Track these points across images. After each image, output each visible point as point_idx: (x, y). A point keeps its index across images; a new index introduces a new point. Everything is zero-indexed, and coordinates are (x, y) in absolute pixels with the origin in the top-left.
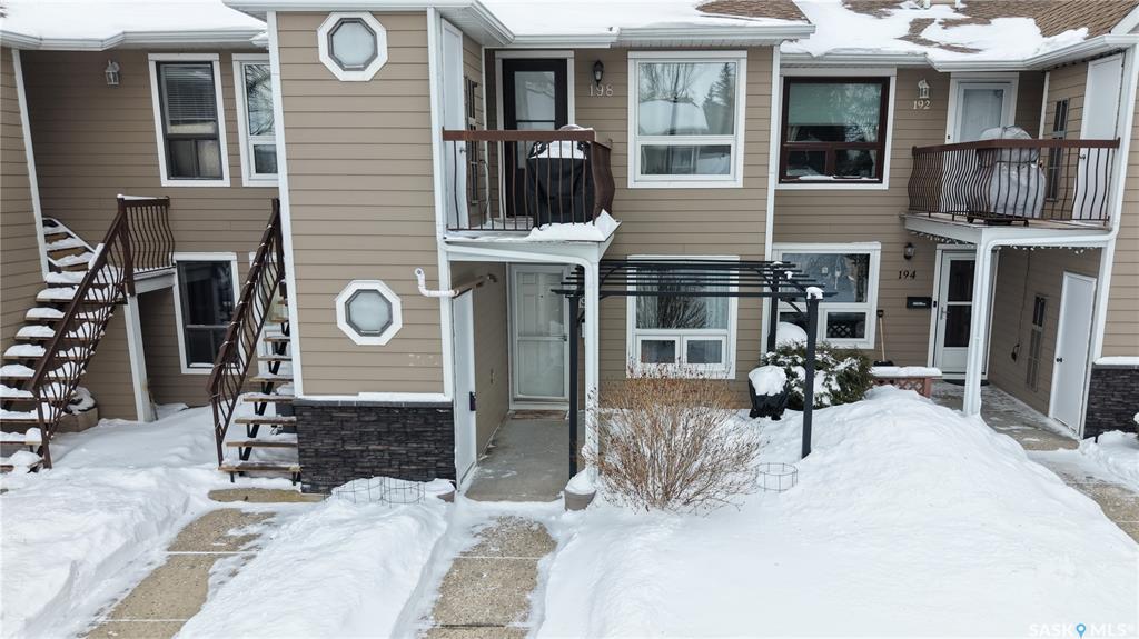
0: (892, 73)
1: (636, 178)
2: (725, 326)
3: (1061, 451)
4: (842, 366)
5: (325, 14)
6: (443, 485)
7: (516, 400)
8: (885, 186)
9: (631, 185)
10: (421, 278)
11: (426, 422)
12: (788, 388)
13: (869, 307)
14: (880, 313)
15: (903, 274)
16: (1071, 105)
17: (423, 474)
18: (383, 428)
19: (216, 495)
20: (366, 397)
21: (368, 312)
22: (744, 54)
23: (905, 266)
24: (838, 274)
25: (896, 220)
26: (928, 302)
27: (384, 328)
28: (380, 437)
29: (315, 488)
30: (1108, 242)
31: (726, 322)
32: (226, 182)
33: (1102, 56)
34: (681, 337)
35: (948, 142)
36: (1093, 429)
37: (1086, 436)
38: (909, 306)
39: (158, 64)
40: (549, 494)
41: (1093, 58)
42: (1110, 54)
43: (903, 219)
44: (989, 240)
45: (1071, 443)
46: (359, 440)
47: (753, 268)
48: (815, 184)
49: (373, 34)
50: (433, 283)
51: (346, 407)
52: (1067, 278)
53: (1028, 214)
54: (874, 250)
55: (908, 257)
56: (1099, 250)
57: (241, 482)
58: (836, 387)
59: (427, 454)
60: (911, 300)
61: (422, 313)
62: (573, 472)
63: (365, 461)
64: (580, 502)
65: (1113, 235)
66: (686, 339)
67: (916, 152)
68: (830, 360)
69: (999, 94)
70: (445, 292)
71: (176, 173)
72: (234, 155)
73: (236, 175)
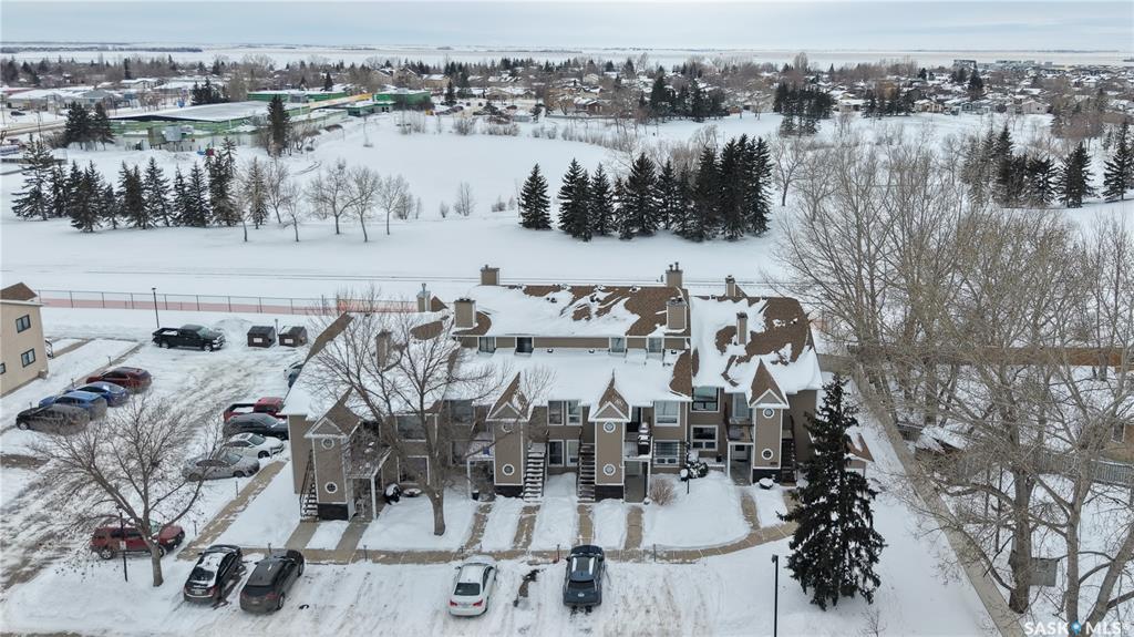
1: (656, 424)
2: (676, 455)
6: (622, 500)
13: (716, 441)
14: (719, 442)
17: (617, 498)
19: (578, 502)
21: (609, 470)
25: (722, 420)
27: (612, 472)
29: (597, 500)
32: (562, 425)
36: (752, 483)
37: (751, 485)
40: (642, 501)
45: (748, 486)
48: (701, 411)
50: (621, 465)
51: (605, 485)
54: (716, 427)
57: (582, 499)
59: (618, 494)
61: (619, 470)
62: (645, 496)
64: (647, 503)
65: (754, 443)
66: (667, 458)
68: (699, 465)
70: (623, 467)
71: (551, 423)
72: (565, 419)
73: (565, 423)
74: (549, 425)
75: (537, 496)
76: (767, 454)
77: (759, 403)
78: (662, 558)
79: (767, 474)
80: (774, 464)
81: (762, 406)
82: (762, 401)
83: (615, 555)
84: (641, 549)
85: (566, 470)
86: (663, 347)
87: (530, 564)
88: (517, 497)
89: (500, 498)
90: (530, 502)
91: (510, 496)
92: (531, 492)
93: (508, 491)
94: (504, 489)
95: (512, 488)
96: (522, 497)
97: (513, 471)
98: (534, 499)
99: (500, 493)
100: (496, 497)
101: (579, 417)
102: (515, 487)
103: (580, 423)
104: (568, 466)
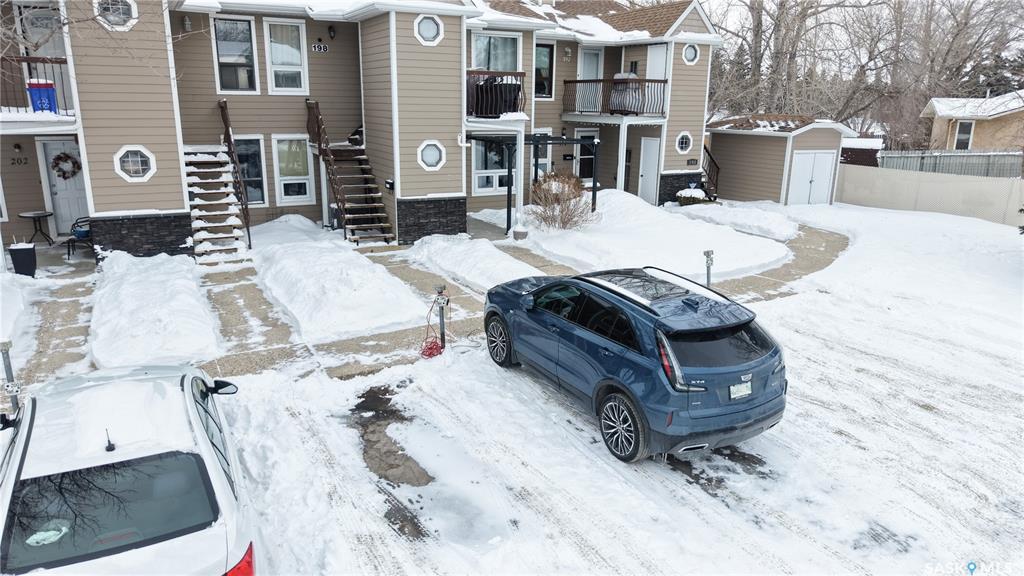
0: (554, 43)
5: (418, 14)
6: (466, 235)
8: (552, 99)
10: (459, 138)
11: (456, 207)
13: (548, 161)
14: (553, 163)
16: (639, 63)
17: (453, 232)
18: (436, 210)
20: (431, 196)
21: (432, 156)
22: (521, 34)
25: (557, 116)
26: (572, 157)
27: (437, 163)
28: (435, 215)
29: (405, 243)
30: (664, 123)
32: (258, 92)
33: (656, 44)
34: (497, 174)
35: (578, 79)
36: (662, 202)
37: (659, 205)
38: (565, 159)
39: (215, 19)
41: (651, 44)
42: (661, 43)
43: (561, 116)
44: (625, 122)
46: (427, 216)
49: (437, 25)
50: (461, 140)
51: (421, 201)
52: (643, 139)
54: (549, 131)
56: (660, 126)
59: (455, 222)
60: (565, 156)
61: (454, 154)
63: (429, 227)
65: (666, 120)
67: (566, 82)
69: (597, 55)
70: (465, 145)
71: (224, 87)
72: (263, 76)
73: (264, 88)
74: (219, 91)
75: (235, 250)
76: (684, 143)
77: (677, 31)
79: (683, 182)
80: (692, 162)
81: (683, 36)
82: (684, 27)
88: (172, 252)
89: (116, 258)
90: (216, 264)
91: (150, 253)
92: (213, 241)
93: (141, 234)
94: (128, 229)
95: (152, 223)
96: (190, 251)
97: (153, 170)
98: (223, 257)
99: (118, 244)
100: (103, 259)
101: (299, 73)
102: (166, 220)
103: (304, 90)
104: (278, 205)
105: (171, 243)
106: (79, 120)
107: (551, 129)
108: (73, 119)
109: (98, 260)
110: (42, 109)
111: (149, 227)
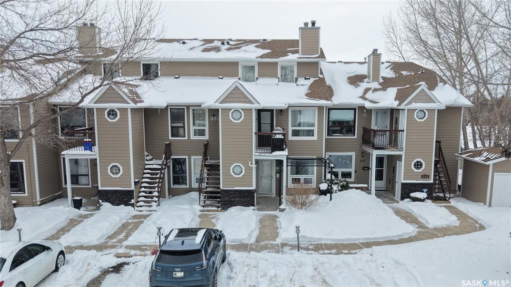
0: (357, 107)
1: (291, 138)
2: (313, 174)
3: (395, 204)
4: (342, 183)
6: (253, 207)
7: (259, 194)
8: (356, 137)
9: (289, 139)
10: (250, 163)
11: (249, 194)
12: (328, 188)
13: (352, 170)
14: (355, 171)
15: (361, 161)
17: (248, 205)
18: (239, 195)
19: (201, 211)
20: (236, 188)
21: (237, 170)
22: (317, 108)
23: (362, 158)
24: (344, 161)
25: (359, 146)
26: (368, 168)
27: (240, 174)
28: (239, 197)
29: (224, 209)
30: (403, 153)
31: (313, 173)
32: (186, 138)
34: (302, 177)
36: (402, 198)
37: (401, 200)
38: (363, 169)
39: (171, 109)
40: (276, 210)
43: (361, 146)
44: (375, 153)
45: (398, 202)
46: (234, 198)
47: (320, 159)
48: (337, 137)
49: (241, 113)
50: (252, 164)
51: (232, 191)
53: (384, 147)
54: (353, 154)
55: (362, 156)
56: (401, 155)
57: (205, 208)
58: (340, 188)
59: (249, 201)
60: (364, 168)
61: (249, 169)
62: (280, 205)
63: (235, 203)
64: (283, 210)
66: (303, 178)
68: (339, 182)
70: (254, 166)
71: (173, 136)
72: (189, 132)
73: (189, 136)
74: (170, 138)
75: (152, 206)
76: (418, 165)
77: (410, 103)
78: (307, 249)
79: (419, 187)
80: (425, 176)
81: (414, 105)
82: (415, 100)
83: (242, 247)
84: (278, 241)
85: (191, 190)
86: (295, 76)
87: (118, 256)
88: (126, 205)
89: (106, 205)
90: (142, 211)
91: (118, 205)
92: (145, 202)
93: (116, 197)
94: (111, 195)
95: (119, 193)
96: (133, 205)
97: (121, 172)
98: (147, 208)
99: (107, 200)
100: (102, 205)
101: (205, 130)
102: (125, 192)
103: (206, 137)
104: (193, 187)
105: (126, 201)
106: (98, 154)
107: (354, 153)
108: (95, 153)
109: (100, 206)
110: (87, 150)
111: (119, 195)
